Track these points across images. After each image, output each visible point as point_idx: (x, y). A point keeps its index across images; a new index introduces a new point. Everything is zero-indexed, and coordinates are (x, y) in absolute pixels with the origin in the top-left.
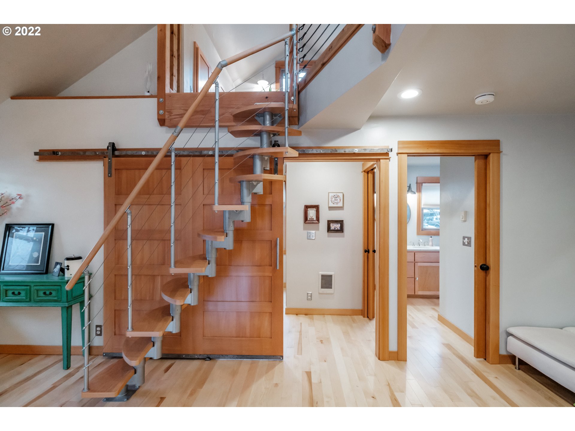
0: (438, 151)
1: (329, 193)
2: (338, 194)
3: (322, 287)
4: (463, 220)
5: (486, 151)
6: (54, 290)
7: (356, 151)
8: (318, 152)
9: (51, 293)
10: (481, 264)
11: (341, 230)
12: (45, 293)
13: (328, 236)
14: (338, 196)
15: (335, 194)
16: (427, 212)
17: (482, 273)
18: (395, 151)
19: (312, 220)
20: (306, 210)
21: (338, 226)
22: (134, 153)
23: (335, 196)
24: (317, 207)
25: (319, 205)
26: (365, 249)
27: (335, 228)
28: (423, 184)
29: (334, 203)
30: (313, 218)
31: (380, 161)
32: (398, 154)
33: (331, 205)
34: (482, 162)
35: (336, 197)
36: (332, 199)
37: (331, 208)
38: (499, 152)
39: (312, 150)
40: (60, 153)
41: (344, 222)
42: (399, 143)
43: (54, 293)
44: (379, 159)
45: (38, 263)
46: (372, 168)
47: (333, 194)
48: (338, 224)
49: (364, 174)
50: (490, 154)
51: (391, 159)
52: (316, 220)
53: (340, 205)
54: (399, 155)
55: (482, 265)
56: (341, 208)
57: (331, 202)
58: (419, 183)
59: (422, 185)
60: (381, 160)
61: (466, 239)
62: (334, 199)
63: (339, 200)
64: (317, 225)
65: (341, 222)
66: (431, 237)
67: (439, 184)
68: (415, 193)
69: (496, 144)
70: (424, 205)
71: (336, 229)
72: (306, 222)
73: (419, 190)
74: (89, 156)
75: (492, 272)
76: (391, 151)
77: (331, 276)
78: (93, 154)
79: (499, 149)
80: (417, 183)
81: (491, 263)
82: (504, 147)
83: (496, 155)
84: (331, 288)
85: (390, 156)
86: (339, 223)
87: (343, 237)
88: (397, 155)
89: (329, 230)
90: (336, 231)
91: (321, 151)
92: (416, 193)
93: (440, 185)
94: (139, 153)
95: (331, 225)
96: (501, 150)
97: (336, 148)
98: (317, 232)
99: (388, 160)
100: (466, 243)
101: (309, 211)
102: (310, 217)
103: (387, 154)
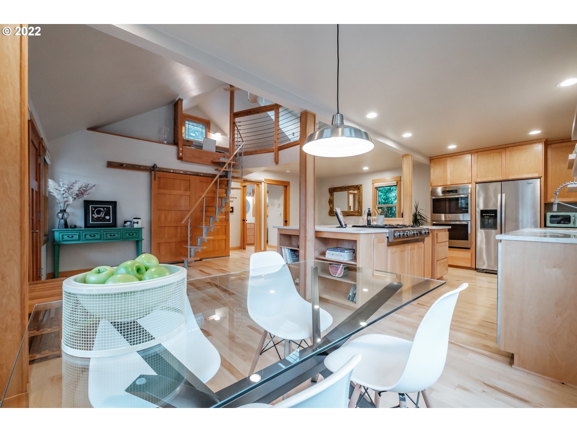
0: (275, 183)
4: (278, 207)
5: (286, 185)
6: (134, 233)
9: (133, 234)
10: (285, 220)
11: (232, 211)
12: (129, 235)
17: (285, 223)
22: (167, 170)
26: (242, 219)
32: (265, 183)
34: (285, 188)
38: (289, 185)
40: (124, 165)
41: (234, 208)
42: (265, 179)
43: (135, 234)
44: (259, 184)
45: (110, 222)
48: (232, 209)
56: (233, 201)
69: (288, 183)
74: (141, 169)
75: (288, 222)
76: (263, 182)
78: (145, 168)
81: (288, 220)
82: (291, 184)
87: (233, 214)
94: (169, 171)
99: (261, 185)
103: (261, 183)
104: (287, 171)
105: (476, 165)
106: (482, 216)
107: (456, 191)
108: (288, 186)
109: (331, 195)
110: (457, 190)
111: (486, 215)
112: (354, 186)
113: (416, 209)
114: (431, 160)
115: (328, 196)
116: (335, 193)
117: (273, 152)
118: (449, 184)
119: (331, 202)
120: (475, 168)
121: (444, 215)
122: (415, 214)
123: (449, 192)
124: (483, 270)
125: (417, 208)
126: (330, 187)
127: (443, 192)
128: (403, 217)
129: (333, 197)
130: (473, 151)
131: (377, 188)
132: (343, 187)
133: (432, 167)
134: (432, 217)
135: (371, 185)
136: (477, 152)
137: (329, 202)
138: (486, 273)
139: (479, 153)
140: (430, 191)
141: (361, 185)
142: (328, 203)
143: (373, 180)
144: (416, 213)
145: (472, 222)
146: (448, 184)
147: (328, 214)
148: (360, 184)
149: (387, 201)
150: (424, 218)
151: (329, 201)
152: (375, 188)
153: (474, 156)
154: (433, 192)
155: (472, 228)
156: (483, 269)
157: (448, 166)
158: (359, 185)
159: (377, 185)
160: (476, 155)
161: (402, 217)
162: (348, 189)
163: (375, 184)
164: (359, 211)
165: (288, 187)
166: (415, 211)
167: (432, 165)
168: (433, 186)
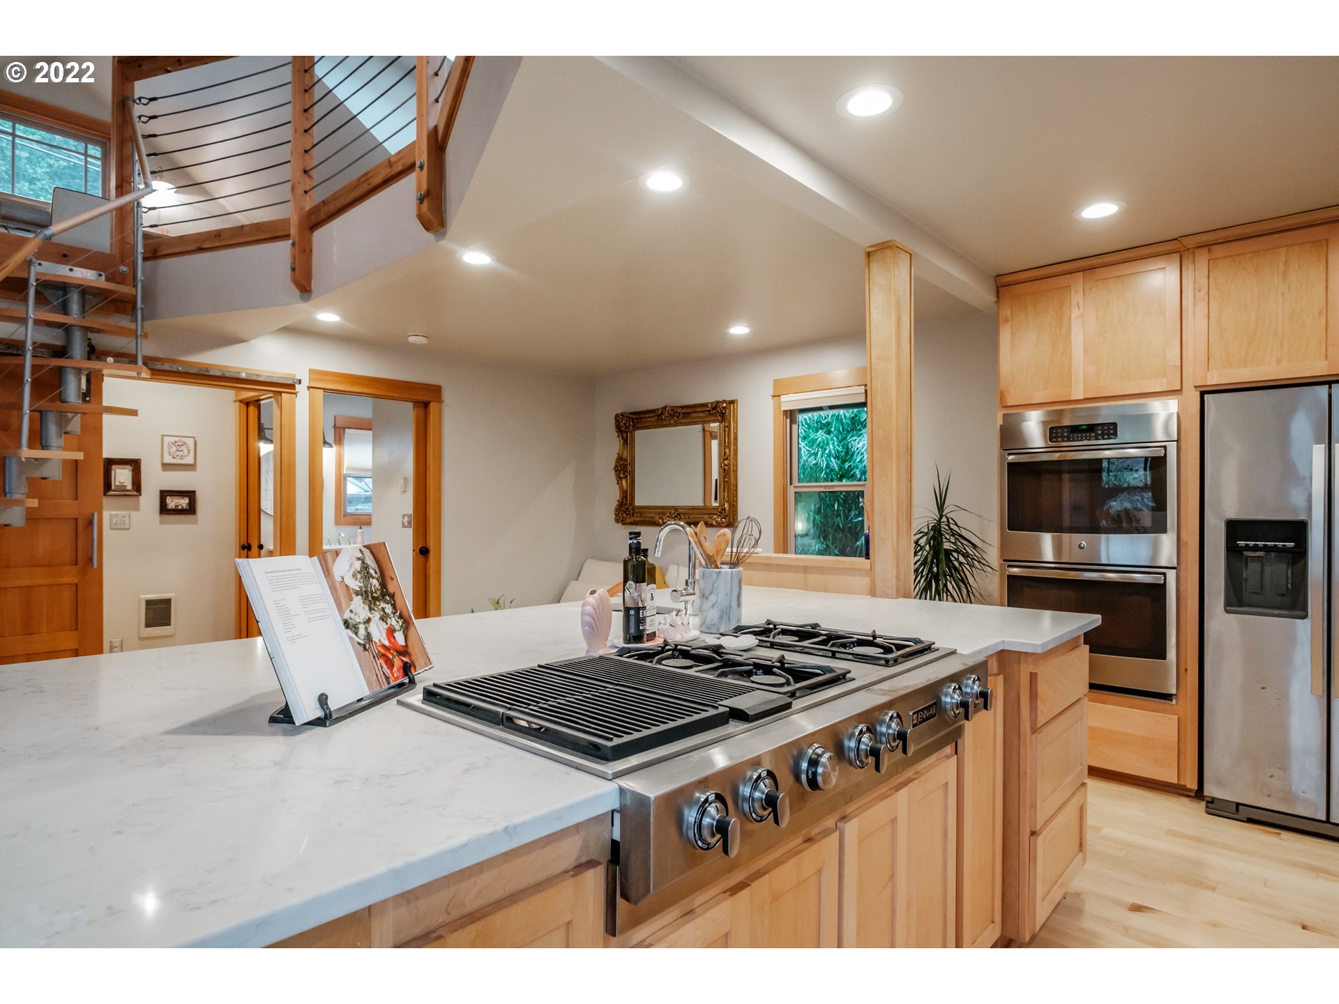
0: (365, 390)
1: (163, 436)
2: (183, 439)
3: (148, 625)
4: (402, 490)
5: (426, 399)
7: (243, 375)
8: (175, 369)
10: (419, 547)
11: (191, 510)
13: (161, 523)
14: (184, 444)
15: (177, 439)
16: (355, 493)
17: (422, 558)
18: (305, 383)
19: (122, 488)
20: (108, 468)
21: (184, 502)
23: (177, 443)
24: (135, 465)
25: (140, 460)
26: (242, 543)
27: (176, 506)
28: (346, 430)
29: (175, 456)
30: (125, 484)
31: (281, 395)
32: (309, 388)
33: (167, 459)
34: (421, 410)
35: (179, 445)
36: (170, 448)
37: (166, 467)
38: (440, 401)
39: (163, 364)
41: (197, 494)
42: (312, 372)
44: (281, 393)
46: (257, 399)
47: (172, 439)
48: (185, 498)
49: (240, 406)
50: (430, 402)
51: (298, 394)
52: (133, 488)
53: (190, 460)
54: (311, 389)
55: (422, 547)
56: (191, 467)
57: (168, 454)
58: (338, 428)
59: (344, 432)
60: (283, 394)
61: (406, 517)
62: (174, 449)
63: (186, 452)
64: (134, 499)
65: (191, 495)
66: (361, 528)
67: (371, 432)
68: (332, 447)
69: (436, 391)
70: (348, 469)
71: (180, 507)
72: (107, 494)
73: (339, 440)
75: (432, 555)
76: (300, 383)
77: (168, 602)
79: (441, 399)
80: (335, 427)
81: (432, 546)
82: (447, 395)
83: (436, 404)
84: (169, 624)
85: (297, 390)
86: (186, 496)
87: (195, 522)
88: (308, 390)
89: (164, 509)
90: (178, 511)
91: (180, 368)
92: (334, 445)
93: (373, 435)
95: (167, 500)
96: (443, 399)
97: (208, 367)
98: (134, 514)
99: (294, 396)
100: (406, 524)
101: (115, 470)
102: (117, 484)
103: (292, 386)
104: (412, 339)
105: (1202, 307)
106: (1232, 550)
107: (1110, 430)
108: (432, 404)
109: (625, 441)
110: (1115, 425)
111: (1251, 543)
112: (705, 405)
113: (941, 508)
114: (1001, 290)
115: (610, 447)
116: (638, 433)
117: (287, 236)
118: (1082, 398)
119: (624, 469)
120: (1196, 323)
121: (1053, 537)
122: (934, 528)
123: (1075, 431)
124: (1237, 810)
125: (943, 504)
126: (619, 412)
127: (1055, 433)
128: (871, 556)
129: (633, 448)
130: (1186, 241)
131: (791, 415)
132: (665, 408)
133: (1007, 320)
134: (1004, 545)
135: (770, 402)
136: (1208, 246)
137: (616, 471)
138: (1250, 821)
139: (1219, 251)
140: (999, 427)
141: (732, 402)
142: (613, 473)
143: (775, 381)
144: (939, 522)
145: (1183, 574)
146: (1073, 398)
147: (613, 516)
148: (728, 398)
149: (847, 465)
150: (975, 546)
151: (616, 466)
152: (785, 412)
153: (1191, 267)
154: (1010, 435)
155: (1182, 602)
156: (1238, 804)
157: (1075, 313)
158: (724, 401)
159: (791, 401)
160: (1202, 258)
161: (867, 556)
162: (683, 418)
163: (783, 398)
164: (724, 509)
165: (432, 406)
166: (936, 515)
167: (1006, 312)
168: (1009, 404)
